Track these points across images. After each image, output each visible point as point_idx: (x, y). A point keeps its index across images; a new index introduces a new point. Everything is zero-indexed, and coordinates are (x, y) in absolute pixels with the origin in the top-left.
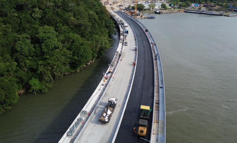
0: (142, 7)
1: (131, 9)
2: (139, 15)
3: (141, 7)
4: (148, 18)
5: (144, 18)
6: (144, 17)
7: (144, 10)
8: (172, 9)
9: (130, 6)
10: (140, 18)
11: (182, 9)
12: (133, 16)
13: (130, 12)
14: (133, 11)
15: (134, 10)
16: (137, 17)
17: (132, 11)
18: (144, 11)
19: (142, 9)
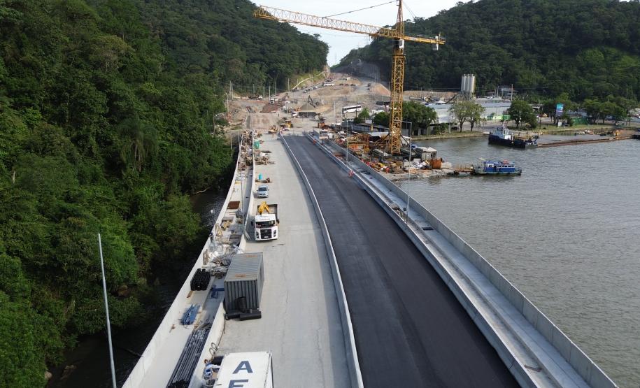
0: (425, 117)
1: (369, 126)
2: (418, 156)
3: (417, 115)
4: (474, 173)
5: (450, 175)
6: (447, 166)
7: (432, 128)
8: (560, 124)
9: (364, 114)
10: (427, 174)
11: (601, 124)
12: (381, 159)
13: (363, 139)
14: (379, 134)
15: (383, 130)
16: (405, 170)
17: (374, 134)
18: (434, 133)
19: (424, 126)
